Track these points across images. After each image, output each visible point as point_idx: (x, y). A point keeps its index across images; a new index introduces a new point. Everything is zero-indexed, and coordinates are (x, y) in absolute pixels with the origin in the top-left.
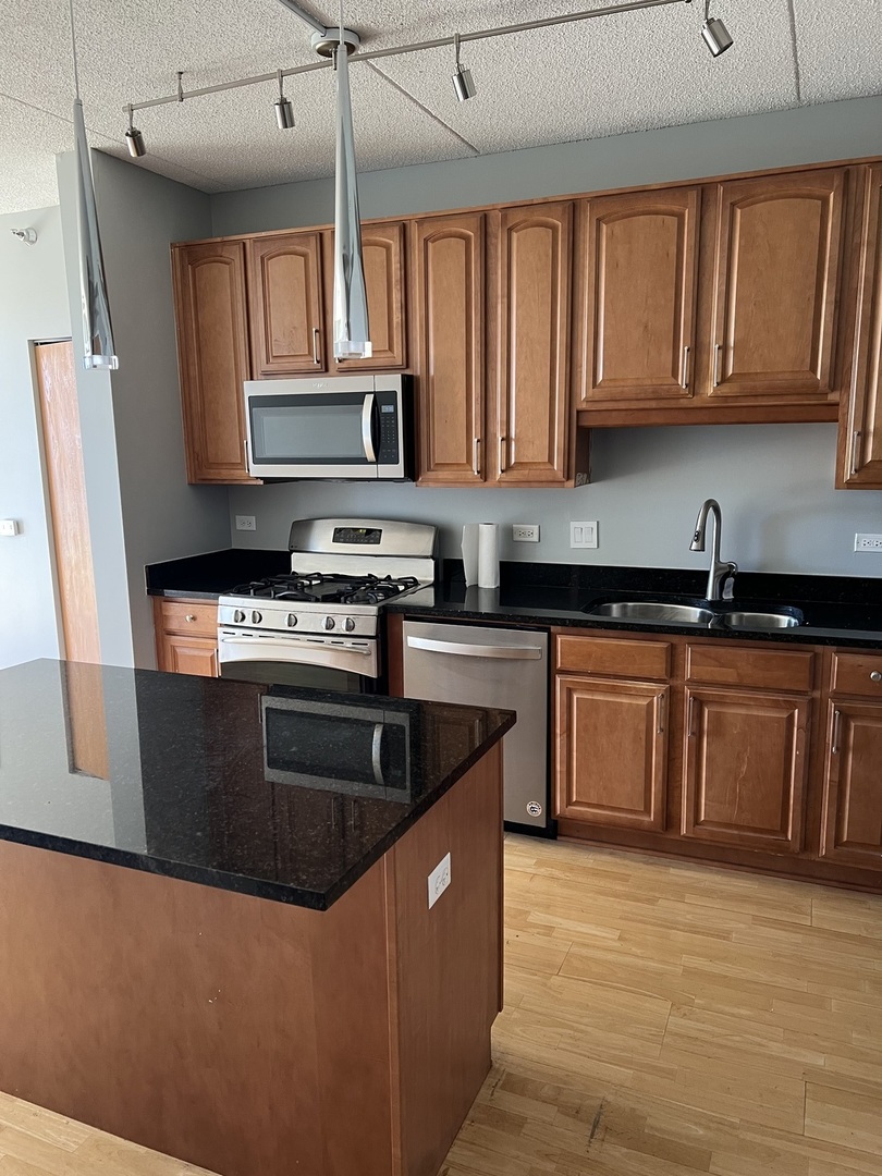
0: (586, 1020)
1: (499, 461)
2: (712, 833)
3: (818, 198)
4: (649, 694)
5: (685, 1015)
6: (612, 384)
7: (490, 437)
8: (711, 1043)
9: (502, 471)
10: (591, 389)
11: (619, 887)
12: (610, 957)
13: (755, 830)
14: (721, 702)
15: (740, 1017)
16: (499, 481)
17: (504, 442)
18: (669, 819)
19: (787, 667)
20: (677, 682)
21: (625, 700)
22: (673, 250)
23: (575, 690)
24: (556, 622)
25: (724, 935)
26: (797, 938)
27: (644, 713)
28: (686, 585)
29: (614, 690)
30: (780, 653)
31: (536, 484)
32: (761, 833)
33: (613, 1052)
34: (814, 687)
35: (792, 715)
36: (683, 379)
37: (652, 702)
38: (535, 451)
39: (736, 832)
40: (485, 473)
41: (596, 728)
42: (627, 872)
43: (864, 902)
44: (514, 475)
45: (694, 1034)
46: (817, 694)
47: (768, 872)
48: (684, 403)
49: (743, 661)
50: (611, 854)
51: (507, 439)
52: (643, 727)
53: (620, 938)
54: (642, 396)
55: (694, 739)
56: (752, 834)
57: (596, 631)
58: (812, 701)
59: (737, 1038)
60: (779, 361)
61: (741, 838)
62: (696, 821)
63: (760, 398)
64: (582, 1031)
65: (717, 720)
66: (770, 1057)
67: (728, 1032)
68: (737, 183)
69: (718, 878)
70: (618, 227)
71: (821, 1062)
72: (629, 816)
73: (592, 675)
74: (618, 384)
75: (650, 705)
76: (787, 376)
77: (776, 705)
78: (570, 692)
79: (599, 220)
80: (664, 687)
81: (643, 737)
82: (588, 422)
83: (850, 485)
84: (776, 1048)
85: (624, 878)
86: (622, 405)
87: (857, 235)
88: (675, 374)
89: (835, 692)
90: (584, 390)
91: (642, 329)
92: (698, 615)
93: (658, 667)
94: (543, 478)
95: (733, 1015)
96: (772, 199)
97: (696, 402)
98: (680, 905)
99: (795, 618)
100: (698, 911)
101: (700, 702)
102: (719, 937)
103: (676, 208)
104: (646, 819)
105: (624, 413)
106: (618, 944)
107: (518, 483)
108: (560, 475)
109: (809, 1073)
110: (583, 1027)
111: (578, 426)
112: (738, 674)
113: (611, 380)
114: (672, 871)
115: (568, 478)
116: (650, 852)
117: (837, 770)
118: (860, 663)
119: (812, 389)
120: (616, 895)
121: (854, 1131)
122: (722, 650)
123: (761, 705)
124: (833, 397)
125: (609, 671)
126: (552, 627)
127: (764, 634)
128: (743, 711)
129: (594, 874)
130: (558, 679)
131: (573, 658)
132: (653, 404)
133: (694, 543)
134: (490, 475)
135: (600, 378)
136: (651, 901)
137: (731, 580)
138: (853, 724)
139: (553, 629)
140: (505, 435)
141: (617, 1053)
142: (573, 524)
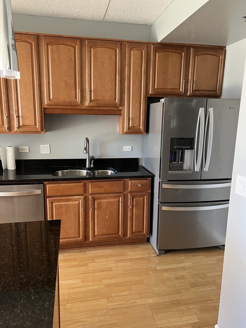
0: (84, 317)
1: (16, 125)
2: (99, 238)
3: (114, 49)
4: (79, 199)
5: (111, 301)
6: (56, 100)
7: (11, 116)
8: (123, 308)
9: (17, 128)
10: (48, 101)
11: (75, 263)
12: (82, 289)
13: (111, 234)
14: (100, 198)
15: (126, 295)
16: (16, 132)
17: (17, 118)
18: (86, 237)
19: (117, 186)
20: (87, 195)
21: (71, 203)
22: (73, 58)
23: (54, 202)
24: (46, 180)
25: (110, 269)
26: (128, 264)
27: (77, 206)
28: (79, 163)
29: (67, 200)
30: (116, 182)
31: (30, 133)
32: (112, 235)
33: (97, 325)
34: (124, 190)
35: (119, 200)
36: (78, 100)
37: (79, 202)
38: (30, 121)
39: (106, 236)
40: (10, 128)
41: (61, 214)
42: (75, 257)
43: (139, 247)
44: (22, 129)
45: (117, 307)
46: (125, 192)
47: (113, 245)
48: (79, 107)
49: (106, 185)
50: (67, 252)
51: (18, 117)
52: (77, 210)
53: (82, 282)
54: (66, 104)
55: (93, 211)
56: (110, 236)
57: (60, 182)
58: (124, 195)
59: (128, 303)
60: (106, 96)
61: (107, 238)
62: (94, 236)
63: (101, 107)
64: (84, 322)
65: (99, 204)
66: (139, 305)
67: (125, 302)
68: (91, 40)
69: (101, 251)
70: (54, 47)
71: (151, 301)
72: (74, 239)
73: (60, 196)
74: (57, 100)
75: (79, 203)
76: (108, 101)
77: (115, 197)
78: (52, 203)
79: (47, 44)
80: (83, 197)
81: (77, 213)
82: (48, 112)
83: (126, 133)
84: (139, 302)
85: (75, 260)
86: (59, 107)
87: (124, 62)
88: (76, 98)
89: (129, 191)
90: (46, 101)
91: (64, 82)
92: (86, 173)
93: (81, 191)
94: (33, 131)
95: (124, 295)
96: (101, 47)
97: (83, 107)
98: (95, 264)
99: (113, 171)
100: (100, 264)
101: (94, 200)
102: (109, 270)
103: (73, 45)
104: (79, 239)
105: (59, 110)
106: (82, 284)
107: (23, 132)
108: (39, 130)
109: (151, 306)
110: (84, 320)
111: (44, 113)
112: (105, 190)
113: (55, 98)
114: (88, 252)
115: (42, 131)
116: (79, 248)
117: (131, 212)
118: (136, 182)
119: (115, 106)
120: (74, 267)
121: (169, 320)
122: (100, 183)
123: (111, 198)
124: (121, 108)
125: (66, 194)
126: (44, 182)
127: (111, 177)
128: (106, 200)
129: (65, 261)
130: (48, 200)
131: (52, 192)
132: (69, 107)
133: (84, 151)
134: (12, 130)
135: (51, 97)
136: (86, 265)
137: (93, 161)
138: (134, 199)
139: (45, 183)
140: (17, 115)
141: (98, 324)
142: (41, 146)
